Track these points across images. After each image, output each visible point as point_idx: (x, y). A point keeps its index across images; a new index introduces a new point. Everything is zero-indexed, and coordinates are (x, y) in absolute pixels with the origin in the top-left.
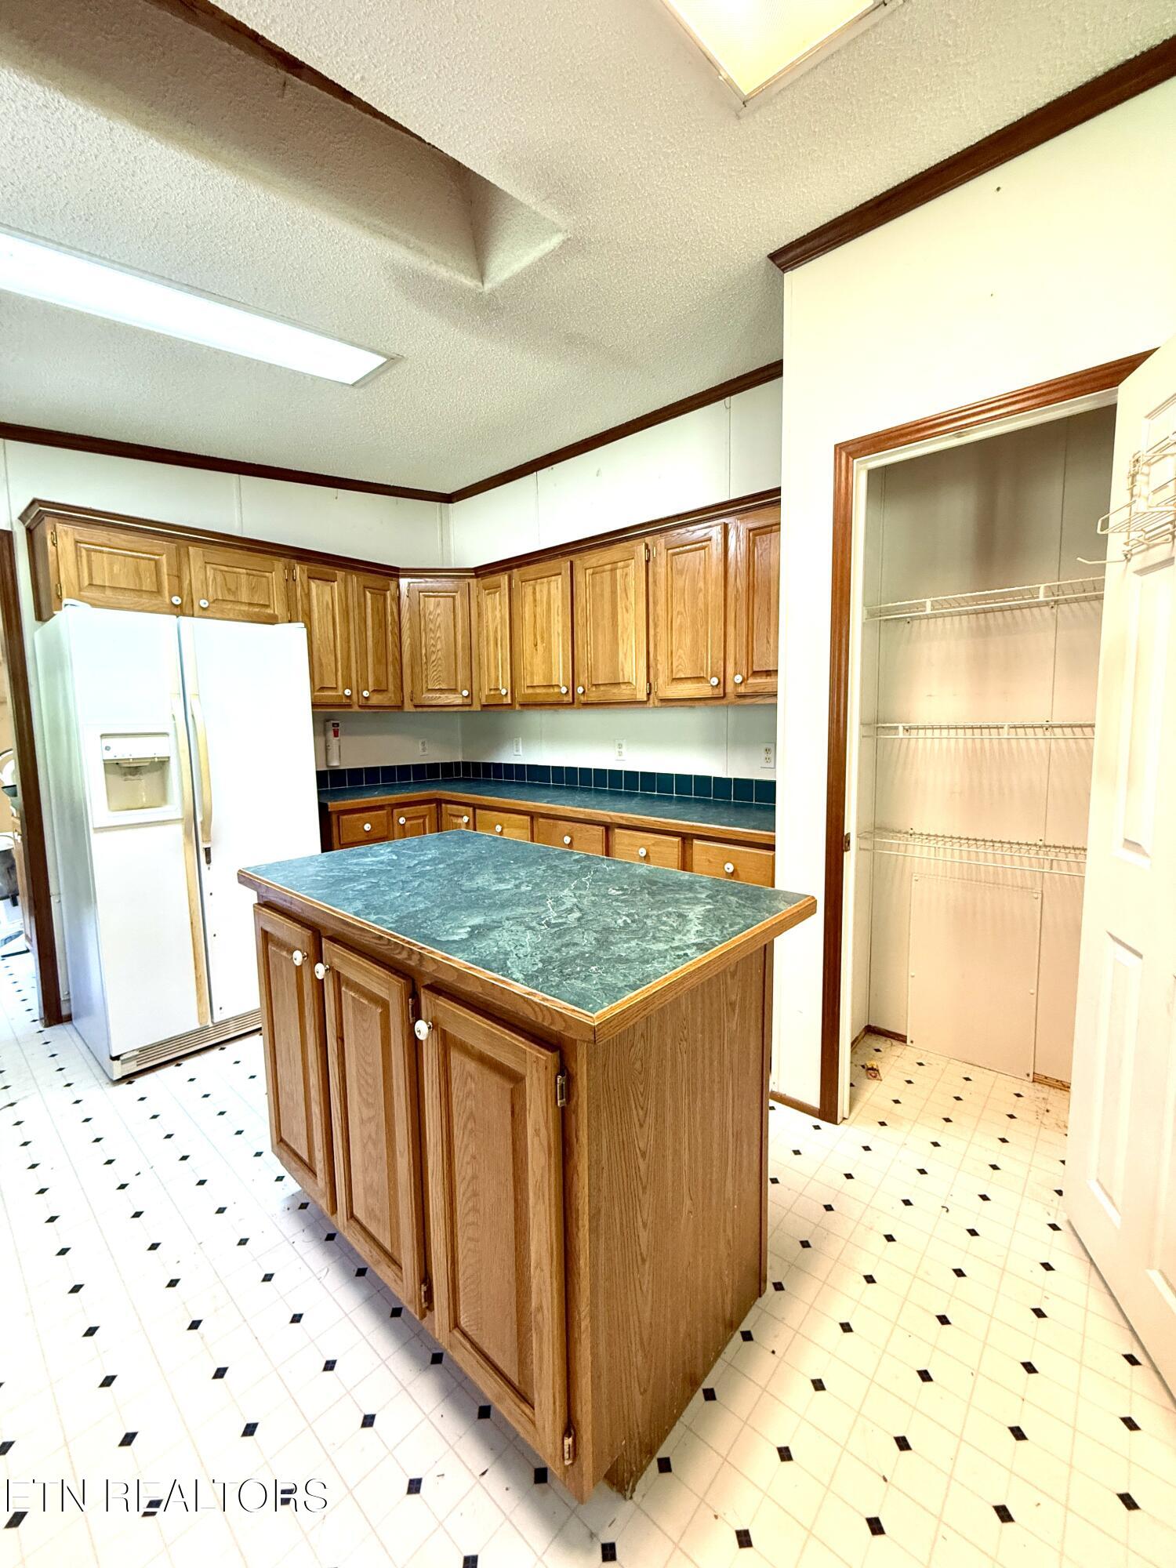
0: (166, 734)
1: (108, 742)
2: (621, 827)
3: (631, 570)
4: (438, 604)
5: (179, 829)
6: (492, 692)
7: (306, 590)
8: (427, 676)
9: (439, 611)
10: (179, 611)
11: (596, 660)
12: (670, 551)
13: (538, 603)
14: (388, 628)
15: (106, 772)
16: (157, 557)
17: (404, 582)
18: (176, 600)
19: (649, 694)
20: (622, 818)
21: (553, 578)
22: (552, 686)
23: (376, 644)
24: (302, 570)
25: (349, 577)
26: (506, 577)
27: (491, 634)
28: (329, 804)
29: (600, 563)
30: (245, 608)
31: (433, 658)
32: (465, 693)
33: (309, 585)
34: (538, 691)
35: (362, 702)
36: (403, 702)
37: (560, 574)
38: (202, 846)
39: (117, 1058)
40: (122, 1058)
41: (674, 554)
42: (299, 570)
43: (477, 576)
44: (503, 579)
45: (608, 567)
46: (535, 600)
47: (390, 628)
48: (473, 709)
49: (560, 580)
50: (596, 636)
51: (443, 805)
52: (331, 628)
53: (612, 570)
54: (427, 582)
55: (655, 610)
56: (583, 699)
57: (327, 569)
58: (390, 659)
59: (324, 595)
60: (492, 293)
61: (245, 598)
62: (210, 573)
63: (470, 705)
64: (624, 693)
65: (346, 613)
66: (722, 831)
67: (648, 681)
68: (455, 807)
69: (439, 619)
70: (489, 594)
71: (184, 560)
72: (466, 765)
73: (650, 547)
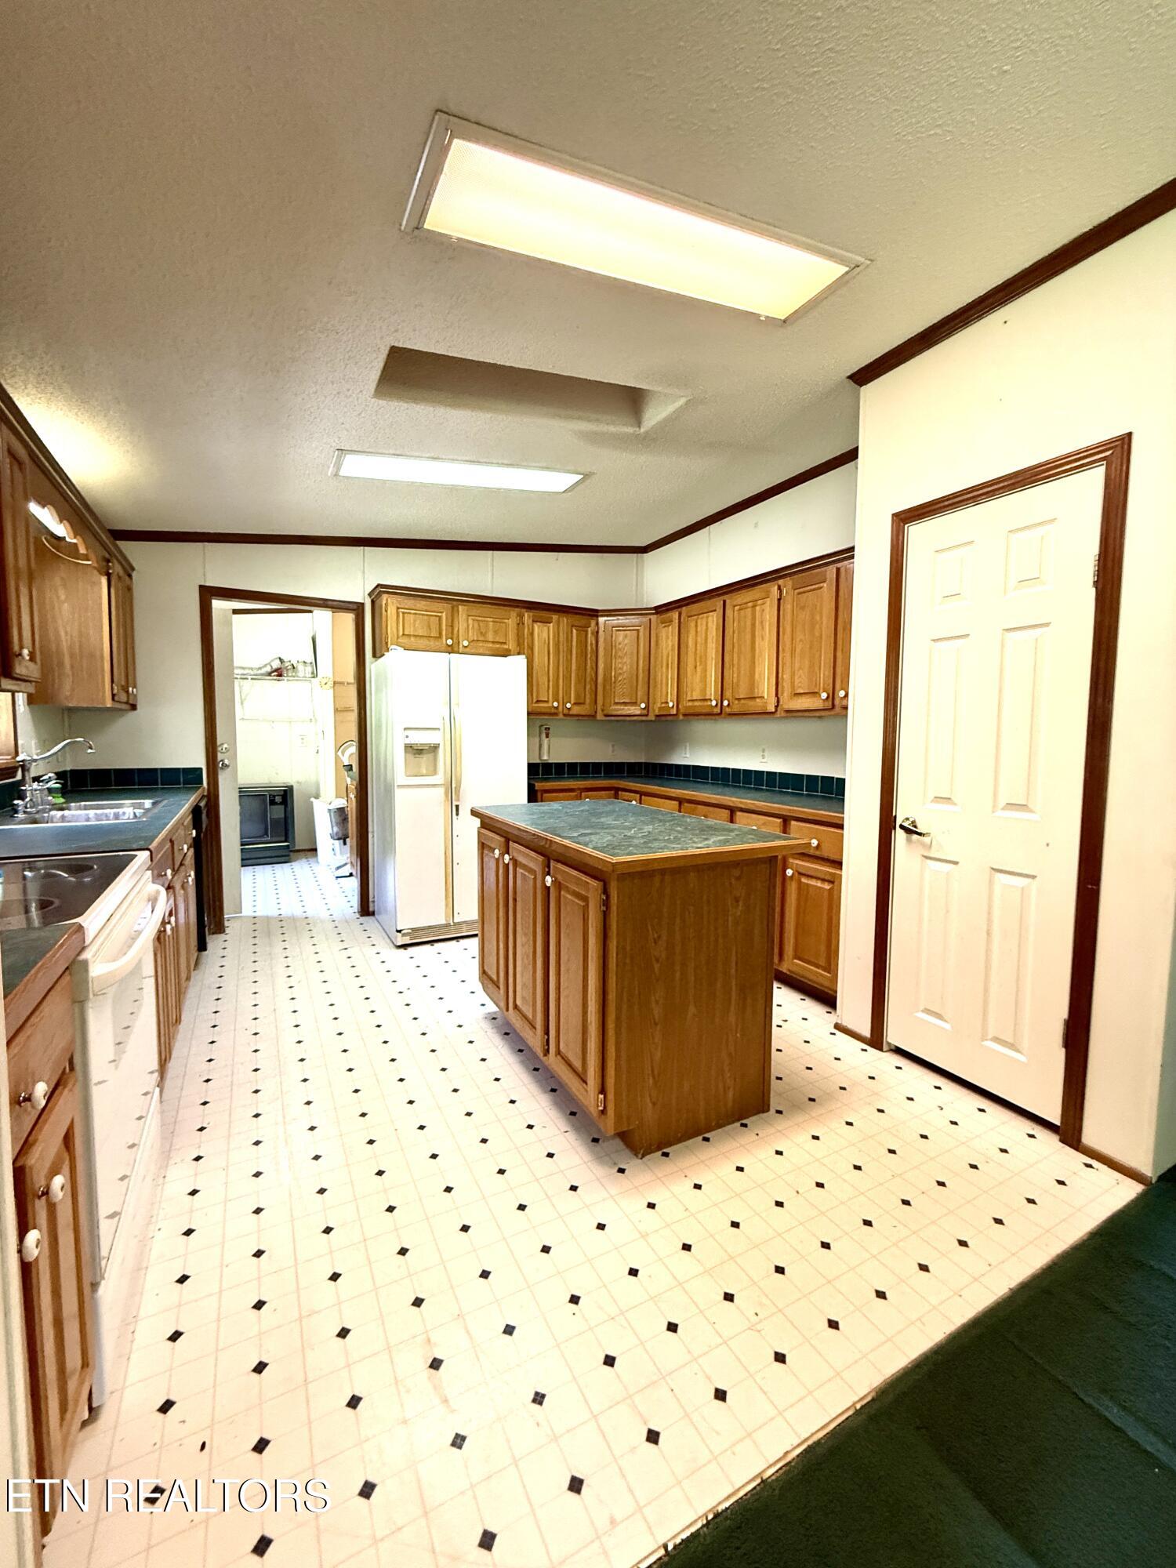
0: (439, 729)
1: (408, 732)
2: (742, 810)
3: (767, 607)
4: (626, 636)
5: (441, 791)
6: (663, 705)
7: (531, 630)
8: (614, 692)
9: (626, 641)
10: (451, 650)
11: (738, 681)
12: (797, 591)
13: (699, 634)
14: (588, 656)
15: (406, 752)
16: (440, 614)
17: (602, 620)
18: (450, 642)
19: (777, 707)
20: (741, 803)
21: (711, 614)
22: (706, 700)
23: (578, 669)
24: (529, 617)
25: (561, 619)
26: (677, 613)
27: (665, 657)
28: (536, 784)
29: (745, 601)
30: (491, 645)
31: (620, 679)
32: (643, 706)
33: (533, 626)
34: (696, 704)
35: (566, 711)
36: (596, 712)
37: (715, 611)
38: (455, 803)
39: (399, 931)
40: (403, 932)
41: (799, 594)
42: (527, 616)
43: (656, 613)
44: (675, 615)
45: (750, 604)
46: (697, 632)
47: (589, 656)
48: (649, 718)
49: (715, 615)
50: (739, 660)
51: (620, 793)
52: (546, 658)
53: (753, 607)
54: (618, 619)
55: (783, 638)
56: (728, 710)
57: (544, 614)
58: (588, 680)
59: (543, 633)
60: (647, 433)
61: (490, 637)
62: (470, 622)
63: (647, 715)
64: (756, 706)
65: (557, 645)
66: (811, 814)
67: (777, 695)
68: (627, 794)
69: (626, 648)
70: (665, 627)
71: (456, 615)
72: (647, 764)
73: (782, 588)
